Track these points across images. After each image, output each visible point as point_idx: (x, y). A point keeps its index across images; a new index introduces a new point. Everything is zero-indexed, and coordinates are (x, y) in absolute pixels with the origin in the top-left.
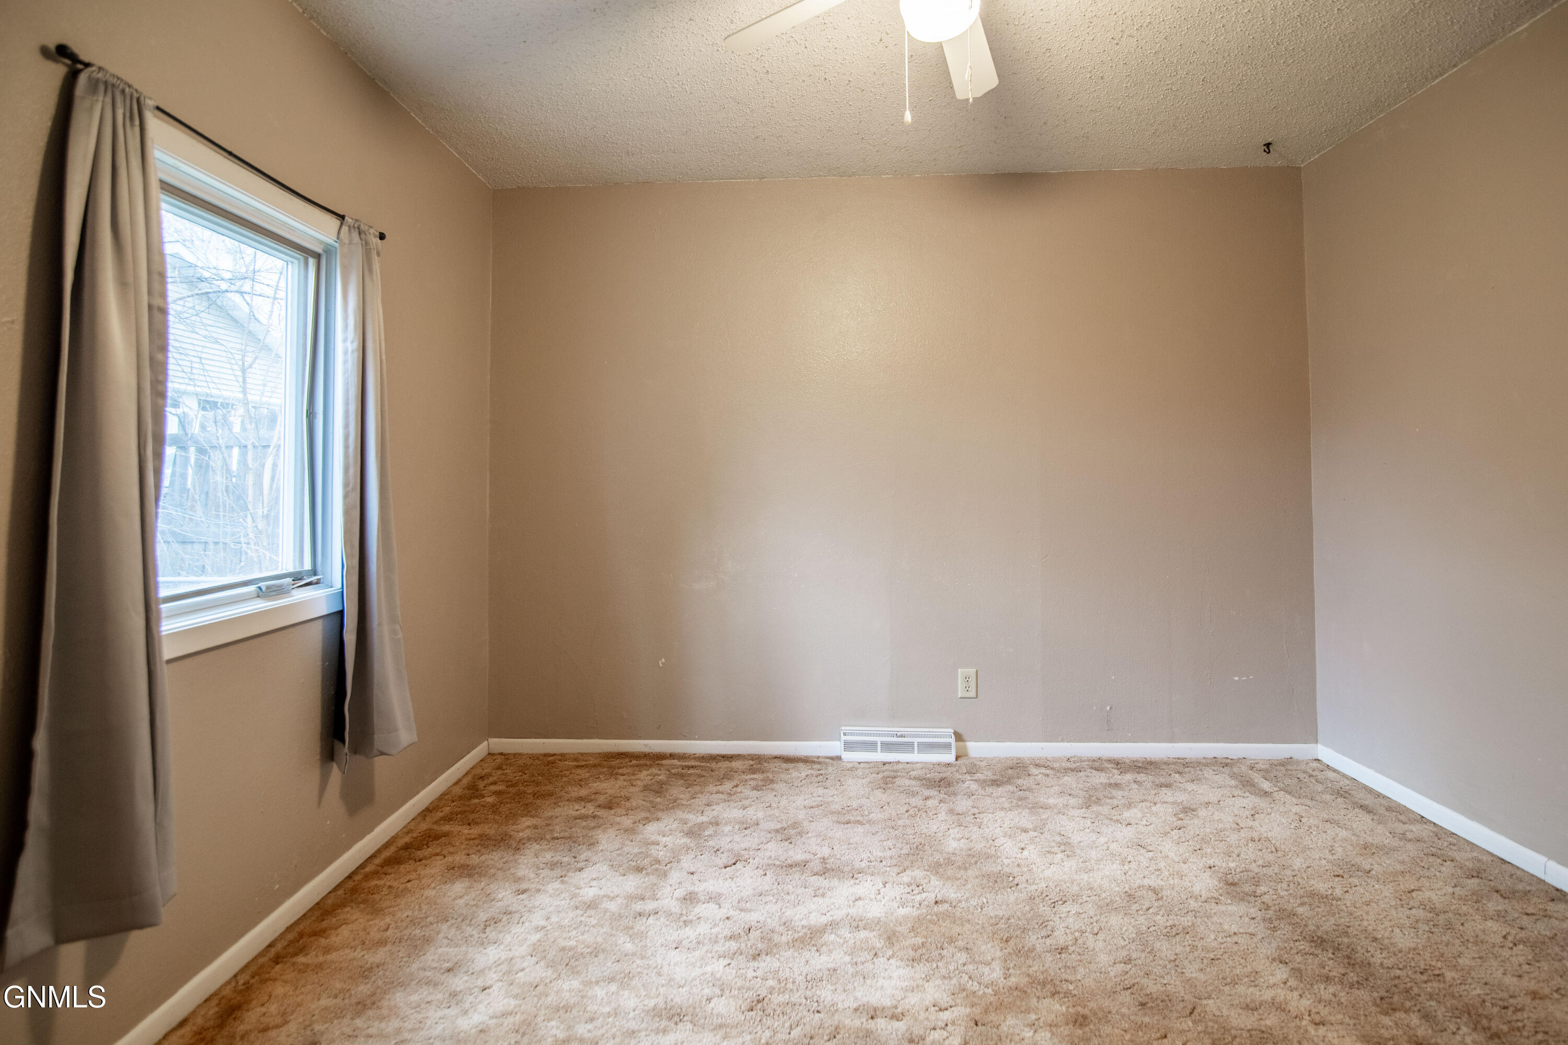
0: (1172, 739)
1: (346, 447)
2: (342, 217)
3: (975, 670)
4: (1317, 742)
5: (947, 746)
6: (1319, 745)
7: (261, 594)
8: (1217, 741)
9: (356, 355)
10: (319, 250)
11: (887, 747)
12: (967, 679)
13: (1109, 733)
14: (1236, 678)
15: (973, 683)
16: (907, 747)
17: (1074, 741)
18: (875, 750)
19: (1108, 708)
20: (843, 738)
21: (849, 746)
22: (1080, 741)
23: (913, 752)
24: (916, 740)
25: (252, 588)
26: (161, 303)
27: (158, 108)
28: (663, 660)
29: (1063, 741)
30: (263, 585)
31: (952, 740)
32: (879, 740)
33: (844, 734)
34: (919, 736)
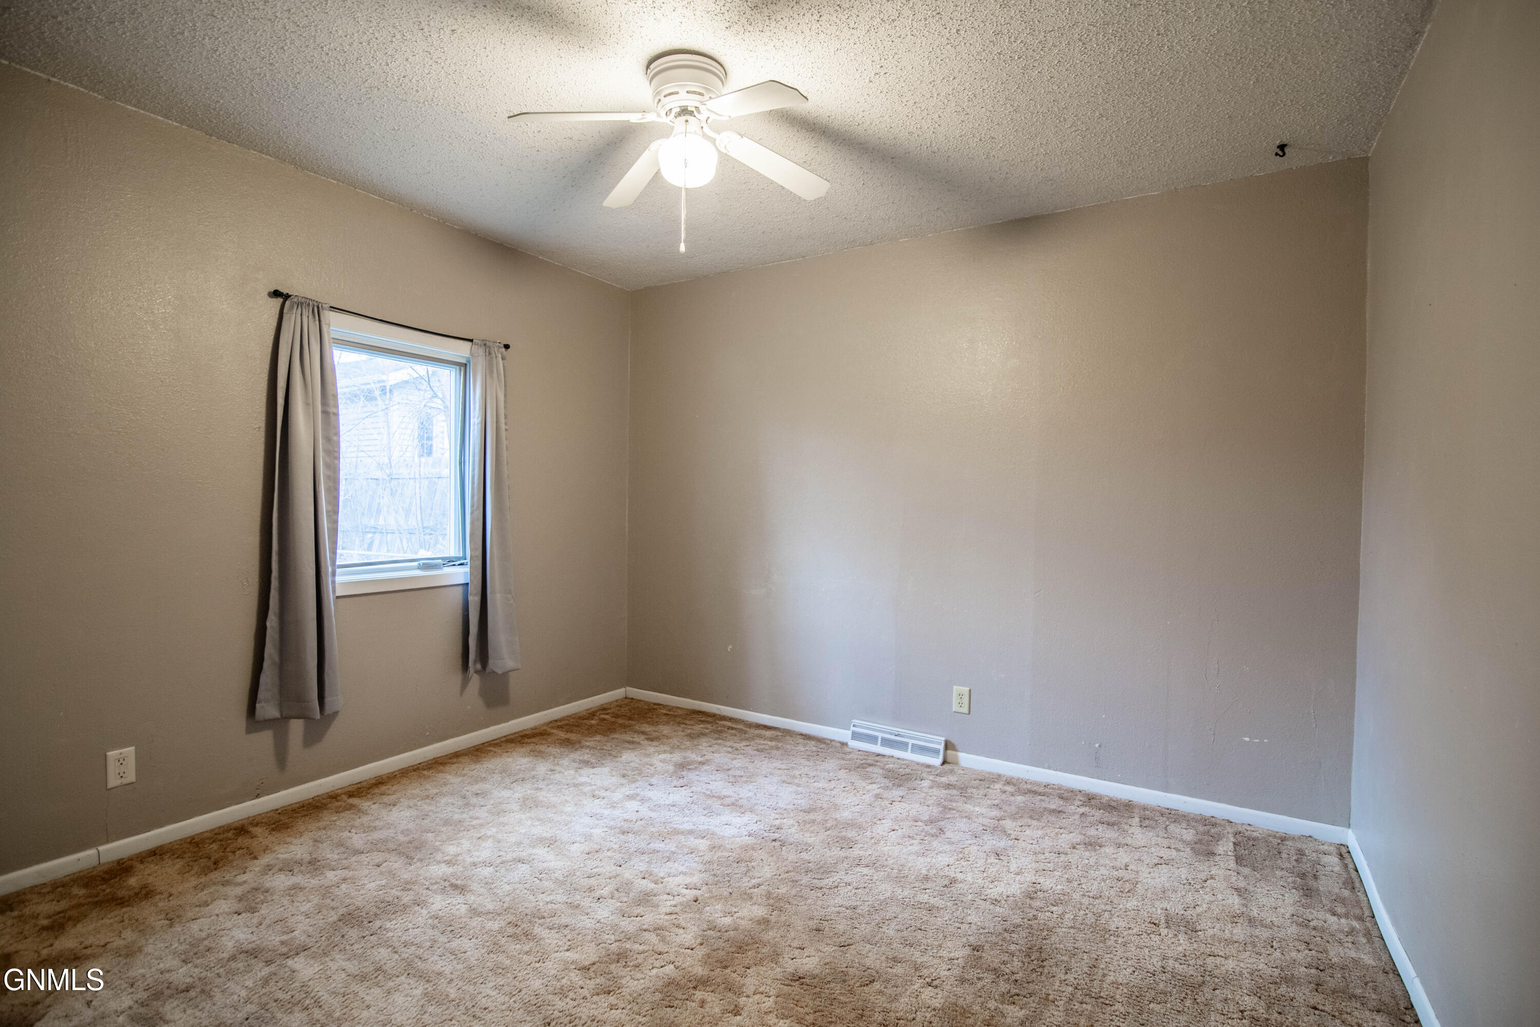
0: (1166, 788)
1: (473, 483)
2: (471, 341)
3: (968, 689)
4: (1349, 826)
5: (936, 751)
6: (1350, 831)
7: (420, 568)
8: (1219, 801)
9: (479, 425)
10: (464, 361)
11: (886, 742)
12: (961, 695)
13: (1098, 769)
14: (1247, 739)
15: (966, 700)
16: (903, 746)
17: (1060, 770)
18: (876, 743)
19: (1097, 745)
20: (852, 728)
21: (855, 736)
22: (1066, 772)
23: (906, 750)
24: (911, 742)
25: (416, 564)
26: (335, 410)
27: (331, 307)
28: (731, 647)
29: (1049, 768)
30: (421, 562)
31: (941, 747)
32: (880, 735)
33: (854, 726)
34: (912, 738)
